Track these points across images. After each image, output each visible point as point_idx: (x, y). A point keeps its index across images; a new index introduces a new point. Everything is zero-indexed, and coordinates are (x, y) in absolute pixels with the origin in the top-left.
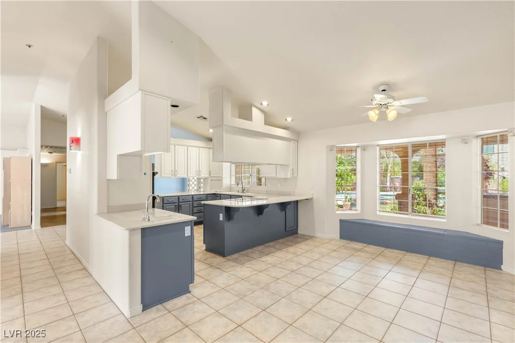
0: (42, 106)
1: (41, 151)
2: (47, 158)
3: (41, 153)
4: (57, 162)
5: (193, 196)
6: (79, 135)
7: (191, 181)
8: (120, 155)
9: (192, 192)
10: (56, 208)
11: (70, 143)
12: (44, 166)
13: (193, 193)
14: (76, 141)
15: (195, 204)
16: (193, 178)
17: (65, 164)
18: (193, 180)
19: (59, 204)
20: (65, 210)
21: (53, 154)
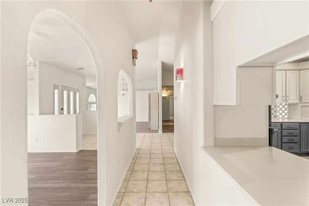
0: (162, 62)
1: (162, 90)
2: (165, 94)
3: (162, 91)
4: (169, 96)
5: (282, 124)
6: (182, 67)
7: (278, 106)
8: (240, 66)
9: (279, 118)
10: (170, 120)
11: (176, 74)
12: (164, 98)
13: (281, 120)
14: (180, 72)
15: (285, 132)
16: (281, 104)
17: (173, 96)
18: (281, 106)
19: (171, 118)
20: (173, 122)
21: (168, 91)
